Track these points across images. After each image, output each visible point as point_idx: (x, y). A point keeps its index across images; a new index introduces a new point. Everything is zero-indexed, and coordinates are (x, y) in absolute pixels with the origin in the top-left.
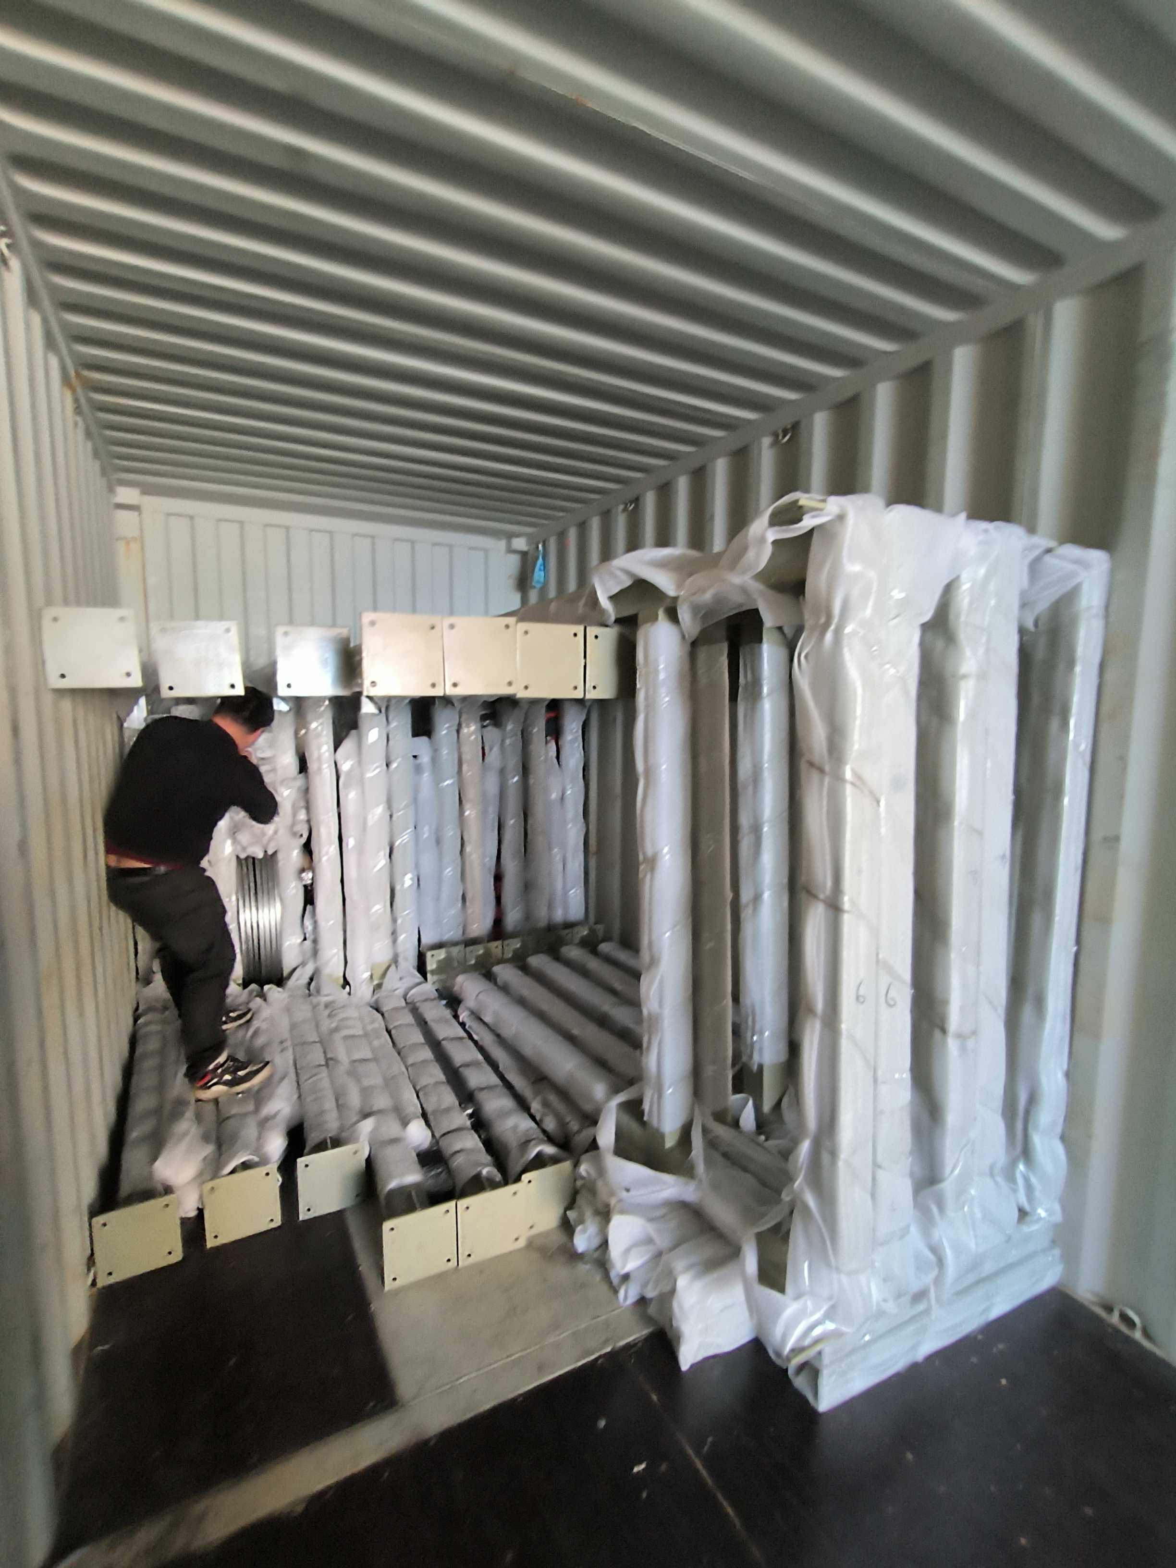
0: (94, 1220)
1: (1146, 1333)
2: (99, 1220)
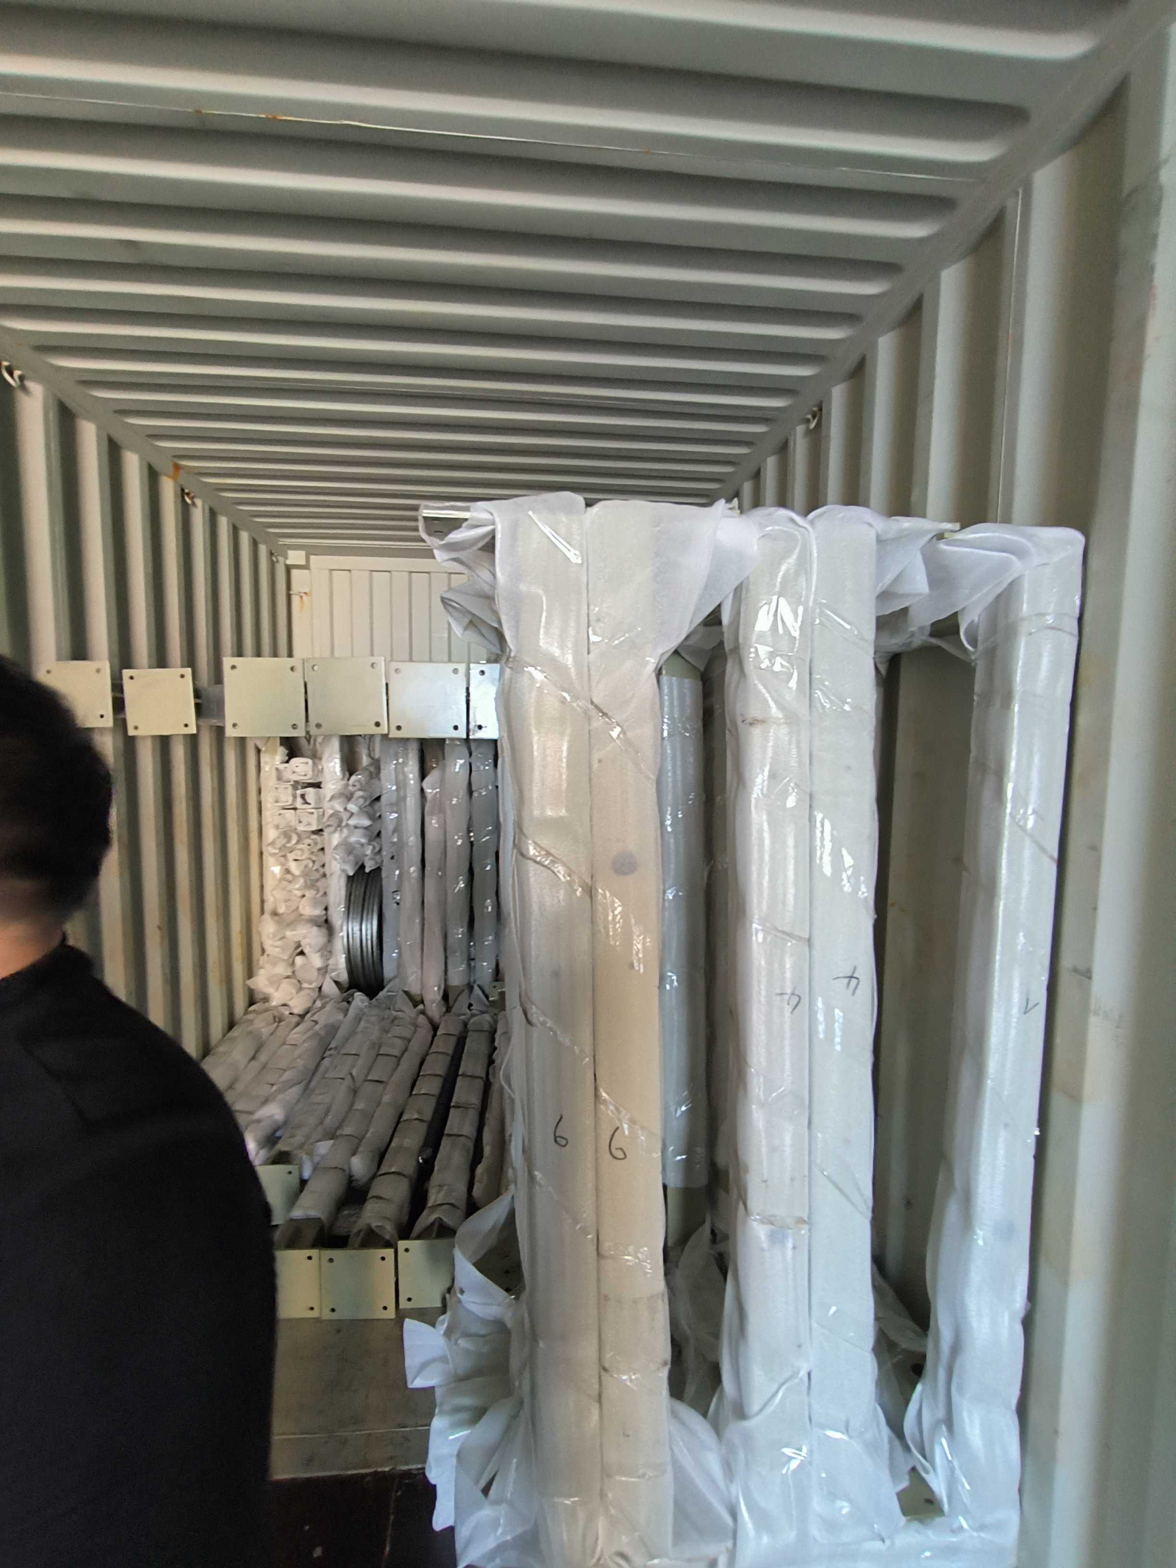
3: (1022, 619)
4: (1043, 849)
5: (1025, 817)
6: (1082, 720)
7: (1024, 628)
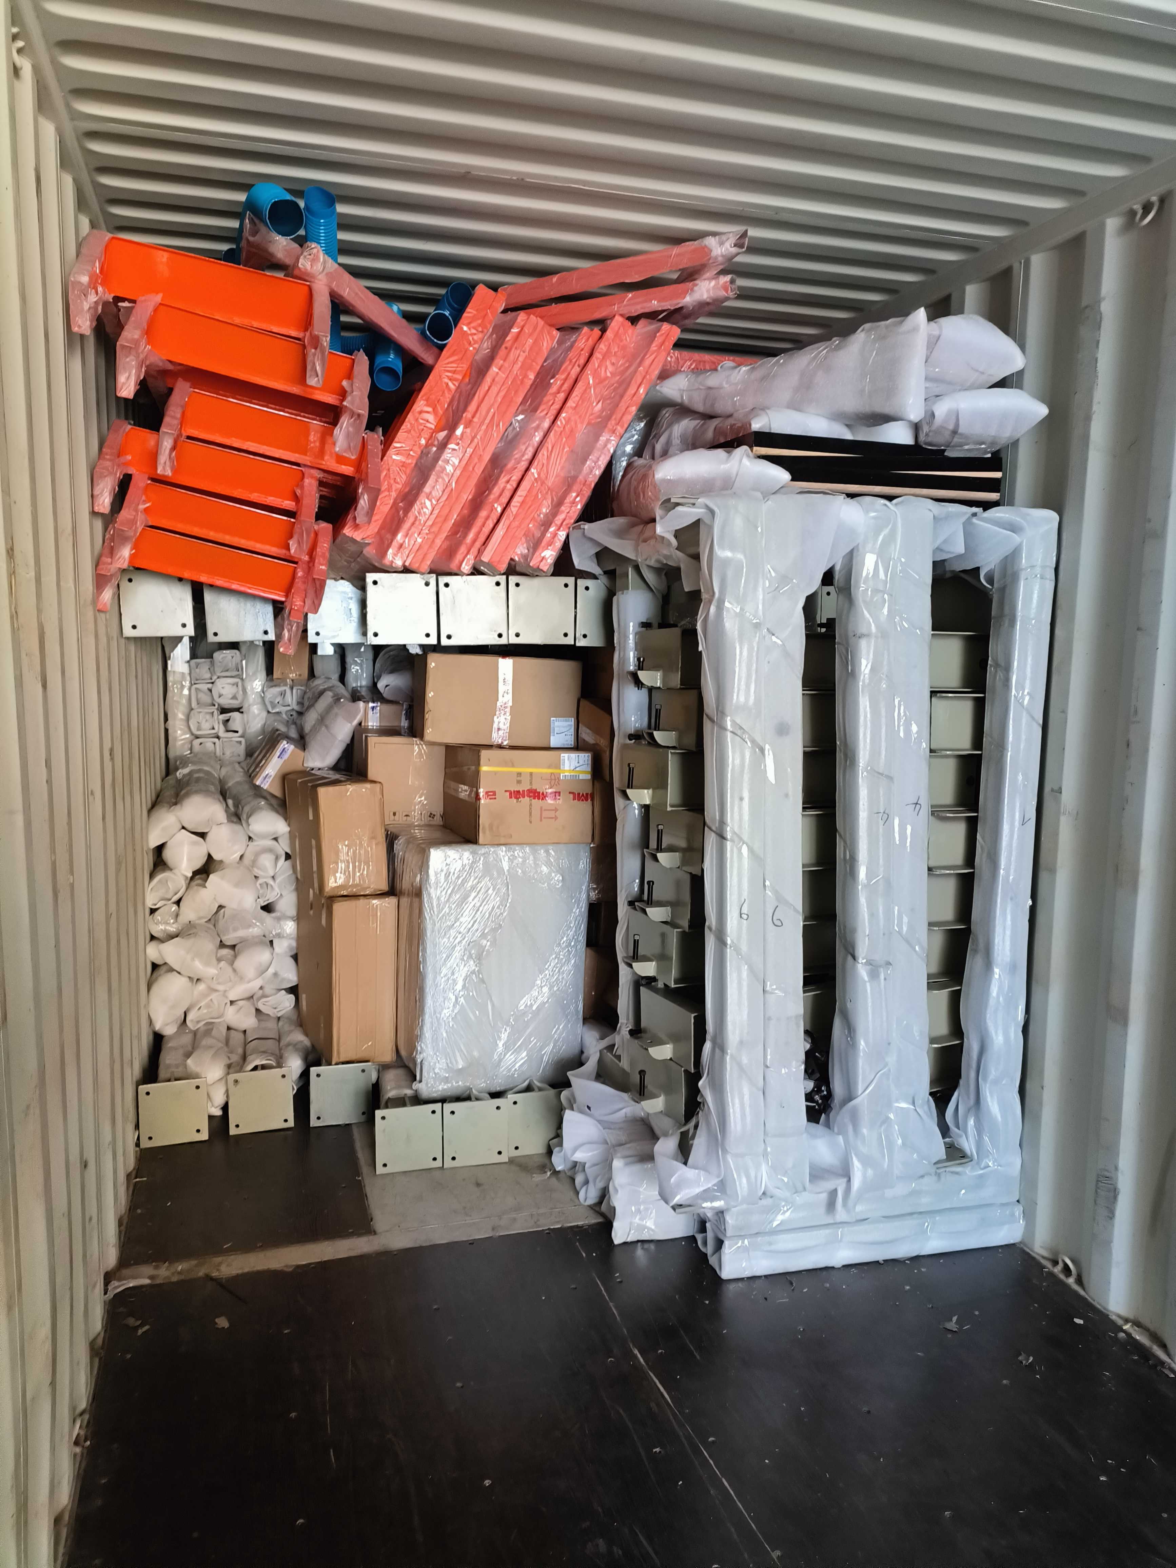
0: (140, 1087)
1: (1079, 1281)
2: (143, 1088)
3: (1022, 570)
4: (1033, 718)
5: (1023, 697)
6: (1058, 631)
7: (1023, 576)
